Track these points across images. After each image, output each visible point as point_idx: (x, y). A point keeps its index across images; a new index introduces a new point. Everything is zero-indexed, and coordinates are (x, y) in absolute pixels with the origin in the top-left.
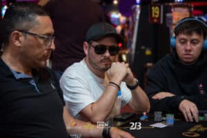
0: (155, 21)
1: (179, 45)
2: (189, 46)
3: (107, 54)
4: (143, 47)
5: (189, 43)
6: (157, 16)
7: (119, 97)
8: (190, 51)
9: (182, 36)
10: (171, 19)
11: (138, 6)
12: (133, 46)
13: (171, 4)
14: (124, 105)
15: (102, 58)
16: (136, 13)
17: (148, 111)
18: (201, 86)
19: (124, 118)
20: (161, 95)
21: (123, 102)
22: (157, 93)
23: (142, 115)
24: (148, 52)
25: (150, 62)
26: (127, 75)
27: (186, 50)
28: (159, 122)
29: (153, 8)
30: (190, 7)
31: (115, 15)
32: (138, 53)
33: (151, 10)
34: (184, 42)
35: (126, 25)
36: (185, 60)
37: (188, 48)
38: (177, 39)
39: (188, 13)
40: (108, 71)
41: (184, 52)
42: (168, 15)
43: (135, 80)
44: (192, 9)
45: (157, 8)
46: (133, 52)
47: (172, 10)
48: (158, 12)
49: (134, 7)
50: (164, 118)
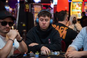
0: (27, 11)
1: (40, 21)
2: (44, 22)
3: (8, 26)
4: (22, 23)
5: (44, 20)
6: (28, 9)
7: (13, 46)
8: (45, 24)
9: (42, 17)
10: (34, 10)
11: (19, 4)
12: (17, 22)
13: (33, 4)
14: (15, 50)
15: (5, 27)
16: (18, 7)
17: (27, 52)
18: (49, 40)
19: (16, 56)
20: (33, 44)
21: (15, 48)
22: (31, 43)
23: (24, 54)
24: (24, 25)
25: (25, 30)
26: (17, 35)
27: (43, 24)
28: (32, 57)
29: (26, 5)
30: (41, 6)
31: (7, 8)
32: (19, 25)
33: (25, 6)
34: (42, 20)
35: (13, 12)
36: (43, 28)
37: (44, 23)
38: (39, 19)
39: (41, 8)
40: (8, 34)
41: (42, 25)
42: (32, 8)
43: (21, 38)
44: (42, 6)
45: (28, 5)
46: (17, 25)
47: (34, 6)
48: (28, 7)
49: (17, 4)
50: (34, 55)
